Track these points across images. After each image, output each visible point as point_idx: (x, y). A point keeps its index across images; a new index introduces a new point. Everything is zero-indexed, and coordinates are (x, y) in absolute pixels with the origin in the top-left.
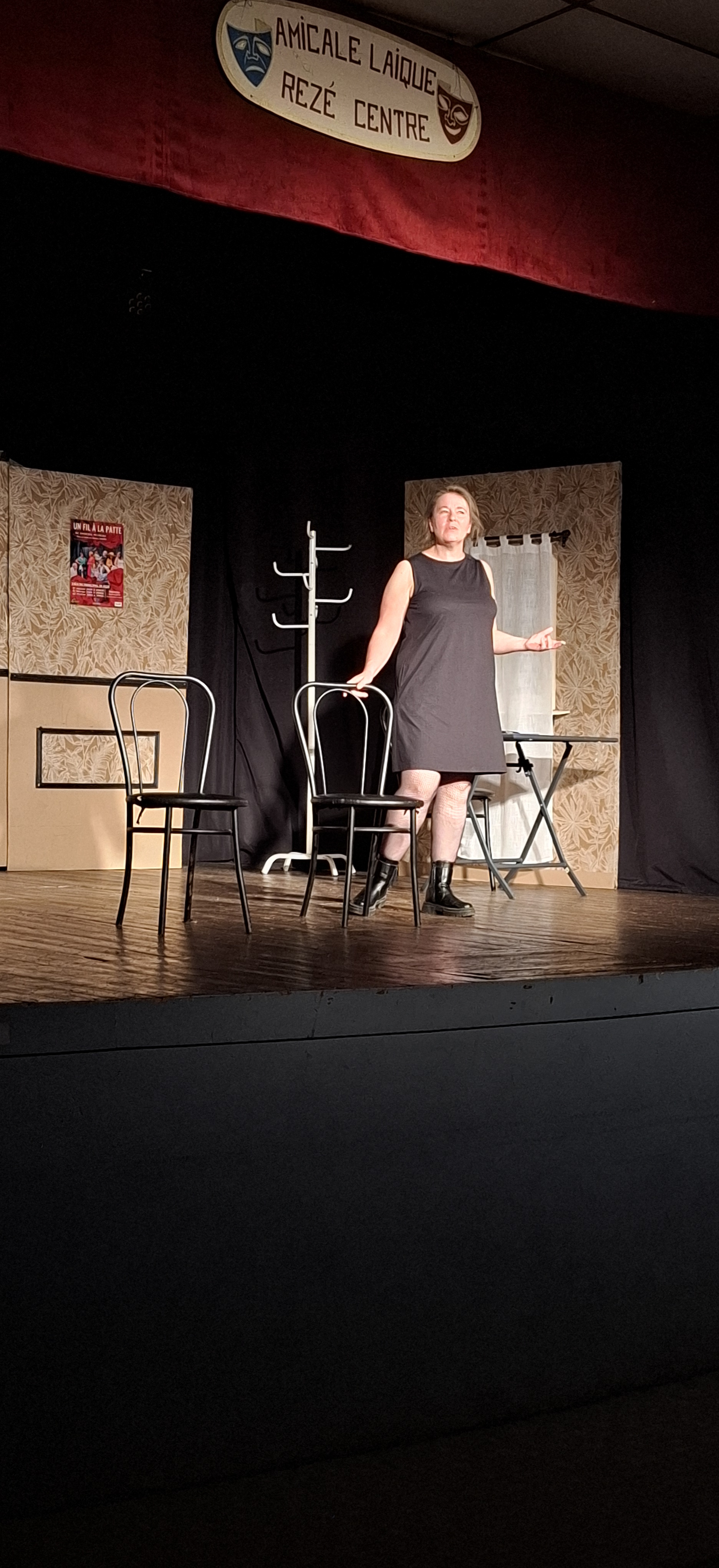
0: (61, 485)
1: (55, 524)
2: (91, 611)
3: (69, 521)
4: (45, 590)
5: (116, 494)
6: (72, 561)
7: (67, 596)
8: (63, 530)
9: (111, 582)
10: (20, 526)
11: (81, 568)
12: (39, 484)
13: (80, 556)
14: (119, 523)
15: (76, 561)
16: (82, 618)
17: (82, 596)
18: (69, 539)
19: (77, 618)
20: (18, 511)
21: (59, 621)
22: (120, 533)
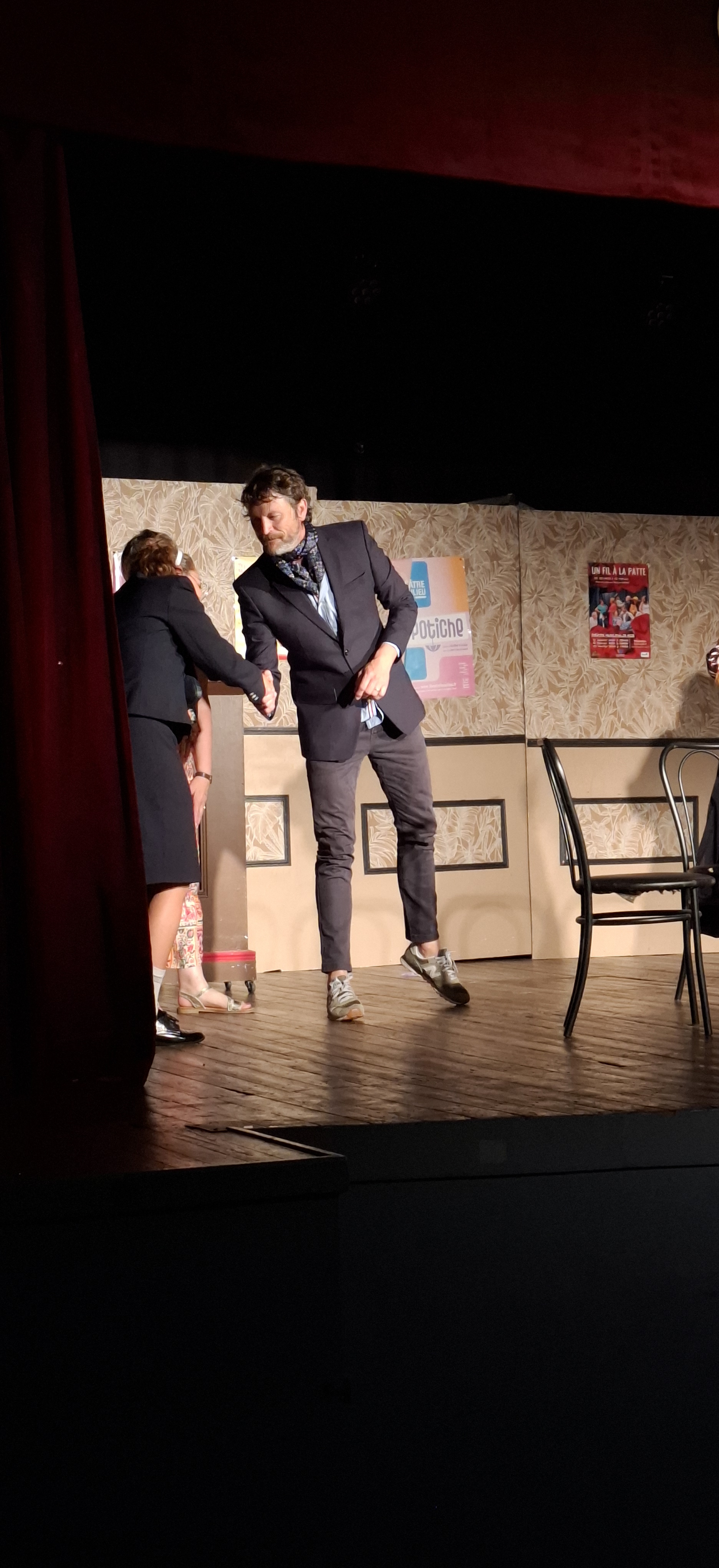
0: (576, 526)
1: (571, 569)
2: (614, 664)
3: (586, 565)
4: (562, 644)
5: (637, 531)
6: (592, 610)
7: (587, 649)
8: (580, 575)
9: (636, 631)
10: (533, 576)
11: (601, 616)
12: (552, 528)
13: (600, 603)
14: (643, 563)
15: (596, 609)
16: (604, 673)
17: (603, 649)
18: (587, 584)
19: (598, 673)
20: (530, 558)
21: (578, 678)
22: (644, 575)
